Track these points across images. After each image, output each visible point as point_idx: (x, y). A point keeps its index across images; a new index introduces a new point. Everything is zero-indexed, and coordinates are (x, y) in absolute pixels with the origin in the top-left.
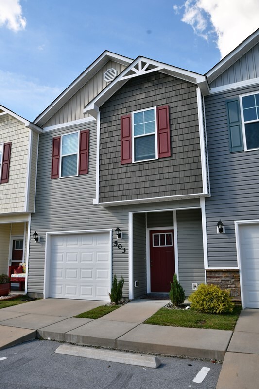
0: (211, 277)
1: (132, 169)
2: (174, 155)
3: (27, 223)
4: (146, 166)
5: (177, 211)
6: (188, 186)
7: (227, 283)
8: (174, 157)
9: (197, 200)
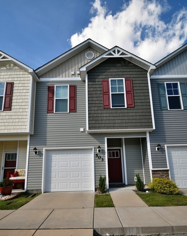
0: (154, 174)
1: (110, 111)
2: (136, 106)
3: (27, 141)
4: (119, 111)
5: (125, 138)
6: (144, 124)
7: (163, 177)
8: (136, 108)
9: (145, 133)
